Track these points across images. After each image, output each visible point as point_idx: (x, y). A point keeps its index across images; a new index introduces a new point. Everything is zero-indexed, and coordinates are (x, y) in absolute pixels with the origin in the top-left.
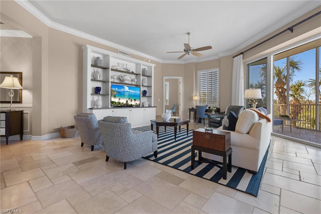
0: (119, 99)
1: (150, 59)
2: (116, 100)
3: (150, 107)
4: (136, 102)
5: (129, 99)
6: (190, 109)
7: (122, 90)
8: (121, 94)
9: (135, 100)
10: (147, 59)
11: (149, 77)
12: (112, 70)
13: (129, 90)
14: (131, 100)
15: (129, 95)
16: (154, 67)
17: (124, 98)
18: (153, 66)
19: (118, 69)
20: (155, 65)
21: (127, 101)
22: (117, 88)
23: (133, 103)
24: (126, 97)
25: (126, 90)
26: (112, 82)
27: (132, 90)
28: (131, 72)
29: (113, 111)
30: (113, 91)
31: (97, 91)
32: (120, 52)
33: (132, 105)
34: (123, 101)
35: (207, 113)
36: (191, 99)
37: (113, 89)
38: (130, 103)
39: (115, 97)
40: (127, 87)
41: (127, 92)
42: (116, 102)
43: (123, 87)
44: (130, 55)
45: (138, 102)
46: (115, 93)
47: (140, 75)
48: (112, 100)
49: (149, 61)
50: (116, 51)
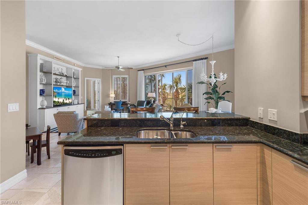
0: (59, 99)
1: (76, 64)
2: (56, 100)
3: (78, 104)
4: (70, 100)
5: (65, 98)
6: (109, 104)
7: (60, 91)
8: (59, 95)
9: (69, 99)
10: (74, 63)
11: (77, 79)
12: (54, 74)
13: (65, 90)
14: (66, 99)
15: (65, 95)
16: (81, 71)
17: (61, 97)
18: (80, 69)
19: (56, 73)
20: (81, 69)
21: (63, 100)
22: (57, 90)
23: (67, 101)
24: (63, 96)
25: (63, 91)
26: (54, 85)
27: (66, 91)
28: (65, 75)
29: (58, 109)
30: (55, 92)
31: (42, 92)
32: (55, 57)
33: (66, 103)
34: (61, 100)
35: (122, 106)
36: (108, 96)
37: (55, 91)
38: (65, 102)
39: (56, 97)
40: (64, 88)
41: (64, 92)
42: (56, 102)
43: (60, 89)
44: (62, 60)
45: (70, 101)
46: (56, 94)
47: (72, 77)
48: (54, 100)
49: (75, 65)
50: (58, 59)
